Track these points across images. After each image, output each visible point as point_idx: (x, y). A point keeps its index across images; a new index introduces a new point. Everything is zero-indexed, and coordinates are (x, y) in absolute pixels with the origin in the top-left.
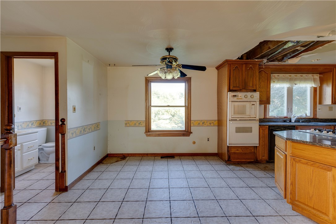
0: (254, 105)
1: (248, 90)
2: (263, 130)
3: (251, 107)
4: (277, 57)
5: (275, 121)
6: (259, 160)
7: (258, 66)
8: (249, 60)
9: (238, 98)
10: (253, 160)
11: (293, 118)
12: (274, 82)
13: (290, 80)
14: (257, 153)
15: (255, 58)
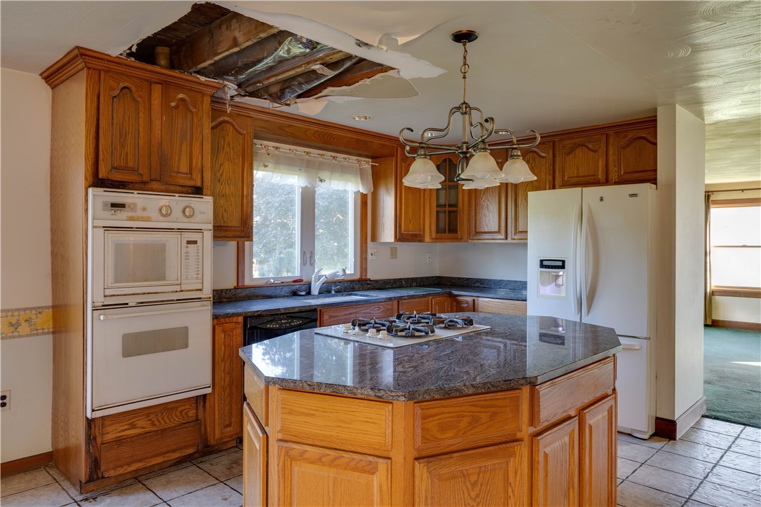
0: (195, 242)
1: (172, 188)
2: (224, 331)
3: (184, 250)
4: (266, 83)
5: (268, 294)
6: (212, 442)
7: (207, 100)
8: (176, 73)
9: (130, 214)
10: (191, 451)
11: (316, 282)
12: (266, 166)
13: (308, 167)
14: (208, 420)
15: (194, 69)
